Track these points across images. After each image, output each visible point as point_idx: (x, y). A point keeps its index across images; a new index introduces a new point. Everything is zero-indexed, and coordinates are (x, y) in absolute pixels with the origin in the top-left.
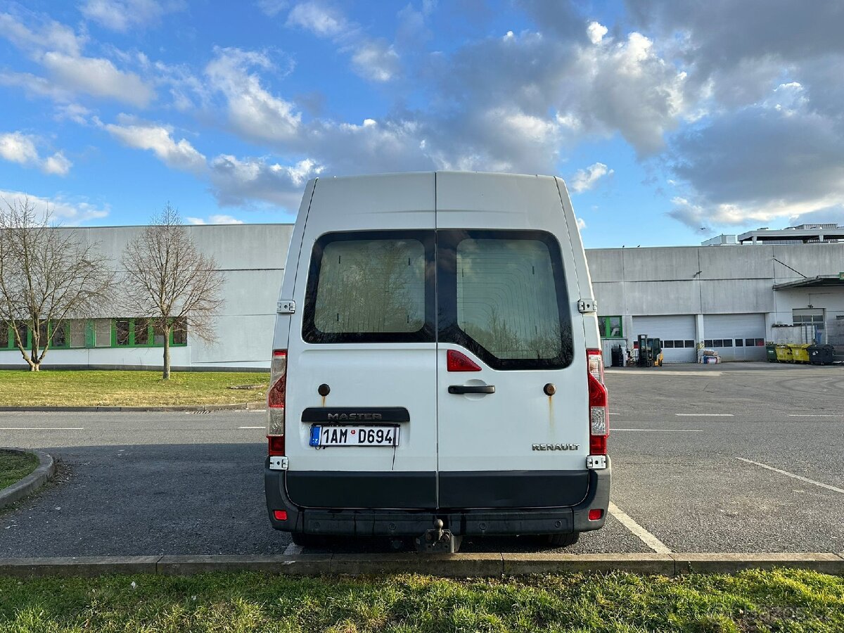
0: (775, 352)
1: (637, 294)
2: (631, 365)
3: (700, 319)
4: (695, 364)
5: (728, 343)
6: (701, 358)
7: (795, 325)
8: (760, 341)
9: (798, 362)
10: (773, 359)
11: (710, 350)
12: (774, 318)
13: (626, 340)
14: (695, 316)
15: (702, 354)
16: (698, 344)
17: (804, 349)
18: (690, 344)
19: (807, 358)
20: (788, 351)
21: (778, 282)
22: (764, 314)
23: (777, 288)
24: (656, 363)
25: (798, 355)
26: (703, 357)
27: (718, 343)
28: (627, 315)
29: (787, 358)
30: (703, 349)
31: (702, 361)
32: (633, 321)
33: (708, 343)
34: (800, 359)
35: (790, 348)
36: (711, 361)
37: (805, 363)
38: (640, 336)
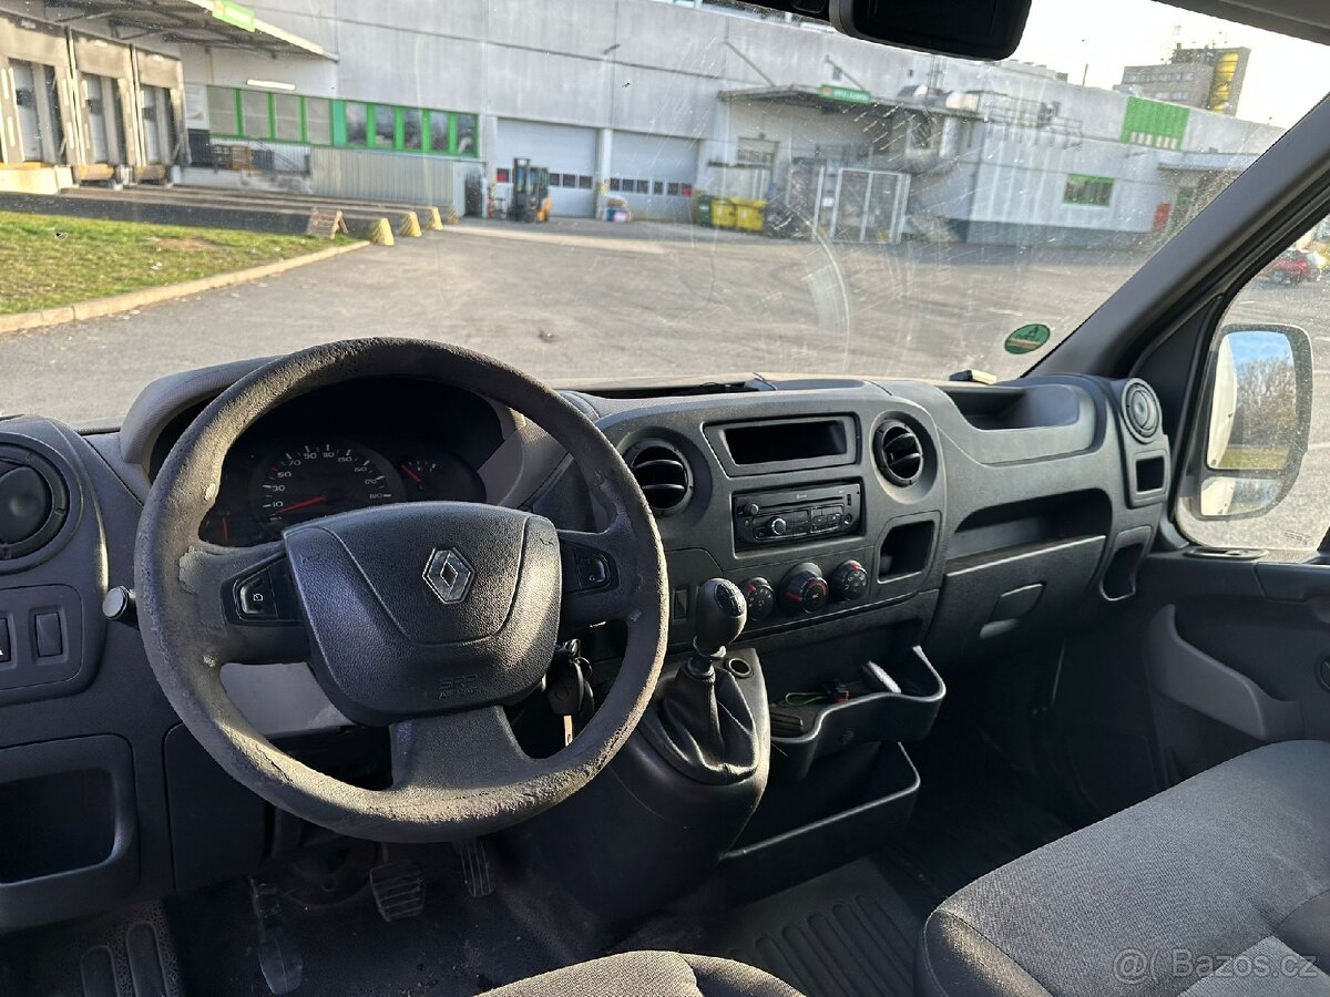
0: (710, 211)
1: (508, 74)
2: (495, 216)
3: (607, 137)
4: (591, 222)
5: (643, 186)
6: (603, 210)
7: (740, 166)
8: (687, 189)
9: (743, 230)
10: (705, 221)
11: (618, 196)
12: (713, 150)
13: (485, 164)
14: (598, 131)
15: (605, 202)
16: (598, 185)
17: (755, 208)
18: (586, 182)
19: (758, 225)
20: (730, 209)
21: (727, 86)
22: (699, 141)
23: (724, 97)
24: (541, 215)
25: (746, 217)
26: (606, 209)
27: (628, 185)
28: (487, 114)
29: (727, 222)
30: (607, 194)
31: (605, 216)
32: (499, 126)
33: (614, 185)
34: (747, 225)
35: (735, 206)
36: (620, 217)
37: (754, 232)
38: (516, 161)
